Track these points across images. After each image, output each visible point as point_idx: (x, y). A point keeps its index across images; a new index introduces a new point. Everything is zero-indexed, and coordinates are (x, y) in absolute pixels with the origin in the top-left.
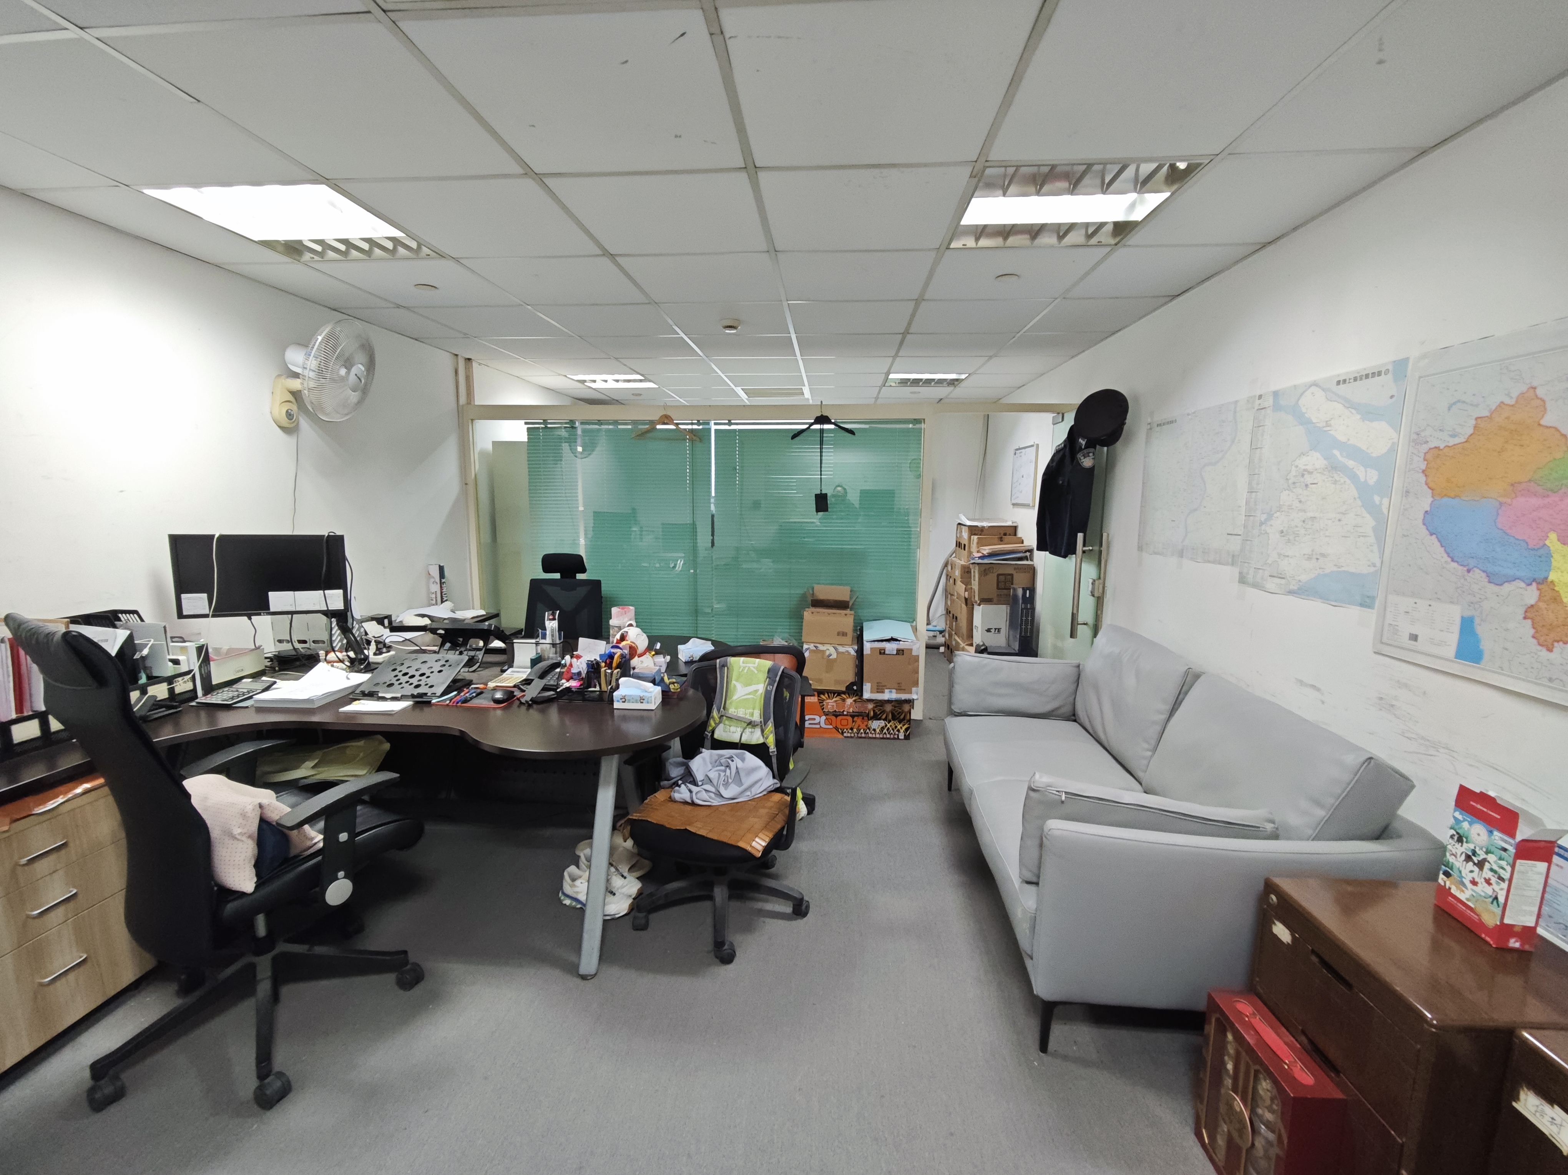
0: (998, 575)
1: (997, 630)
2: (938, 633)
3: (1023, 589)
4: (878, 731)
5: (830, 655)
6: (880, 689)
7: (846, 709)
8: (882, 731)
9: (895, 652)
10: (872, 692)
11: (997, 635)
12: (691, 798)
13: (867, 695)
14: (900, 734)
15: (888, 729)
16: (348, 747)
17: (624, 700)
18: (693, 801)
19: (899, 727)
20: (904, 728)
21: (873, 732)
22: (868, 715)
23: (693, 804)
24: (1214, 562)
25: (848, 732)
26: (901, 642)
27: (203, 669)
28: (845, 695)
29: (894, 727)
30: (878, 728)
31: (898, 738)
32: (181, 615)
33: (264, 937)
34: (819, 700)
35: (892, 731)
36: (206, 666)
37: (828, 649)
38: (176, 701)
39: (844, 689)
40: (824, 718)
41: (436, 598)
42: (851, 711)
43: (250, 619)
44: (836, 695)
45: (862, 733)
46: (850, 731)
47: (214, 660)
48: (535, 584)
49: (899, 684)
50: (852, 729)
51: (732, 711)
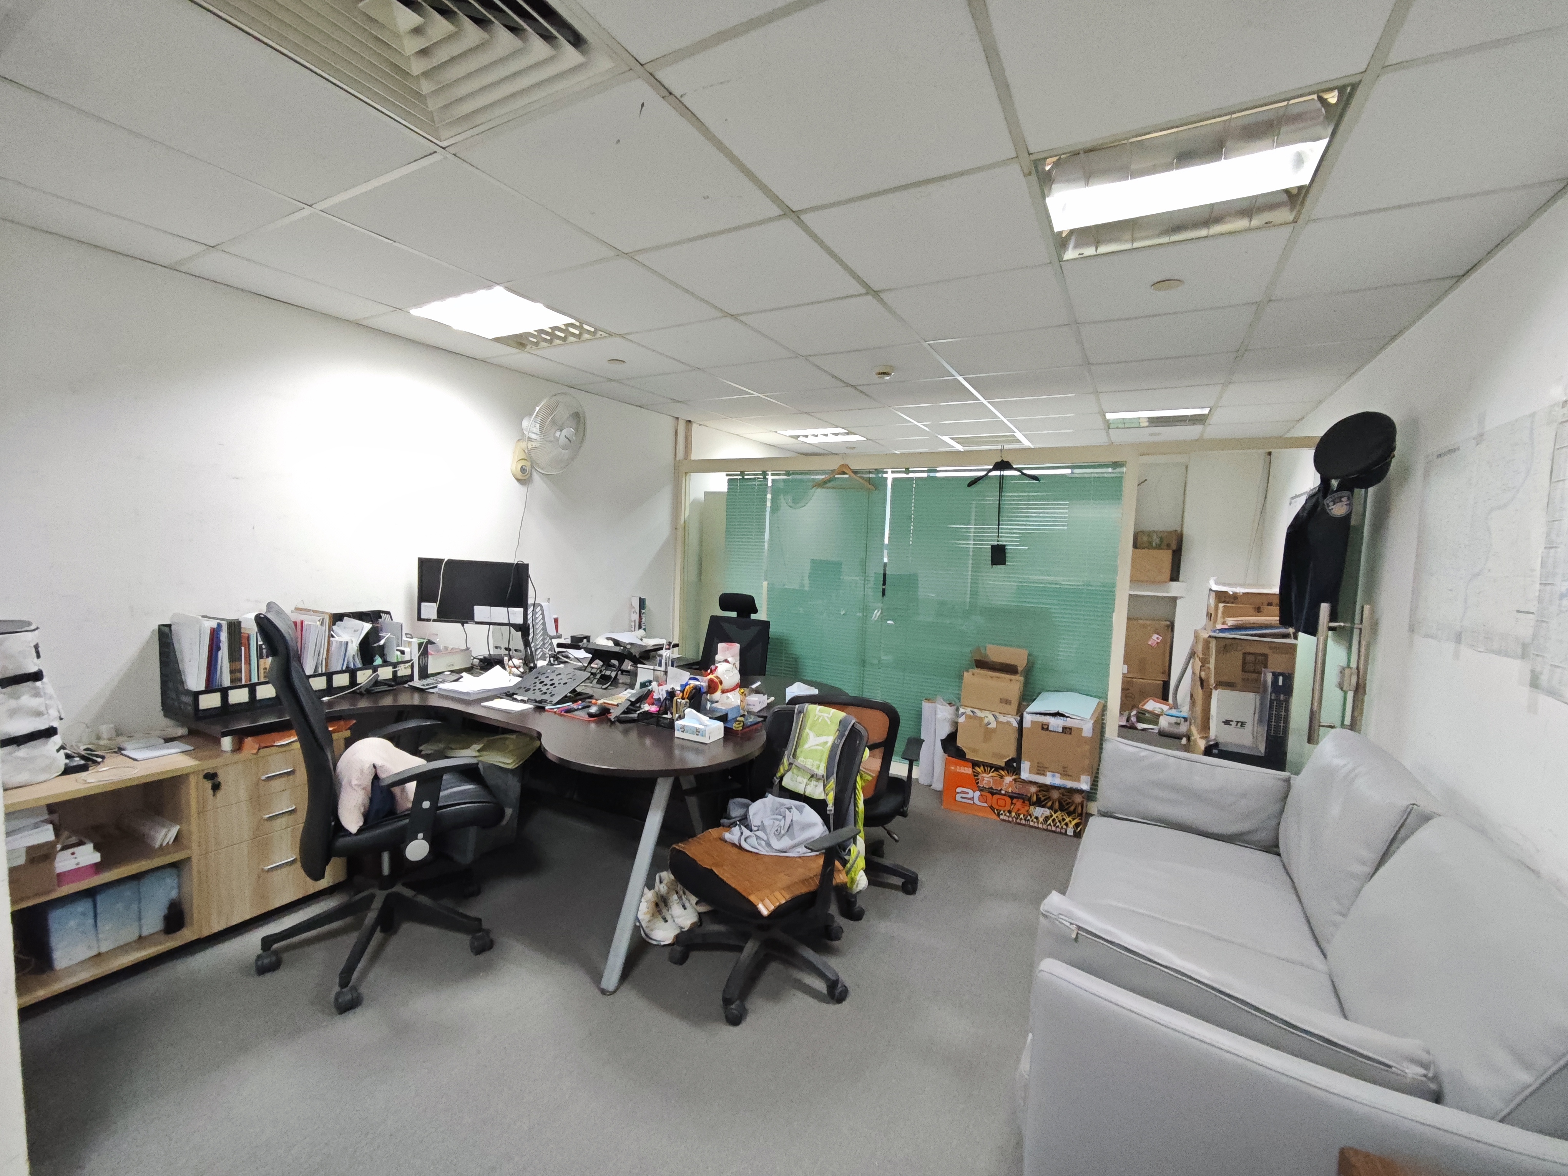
0: (1245, 654)
1: (1239, 724)
2: (1183, 720)
3: (1274, 674)
4: (1041, 820)
5: (989, 724)
6: (1041, 770)
7: (1004, 788)
8: (1047, 821)
9: (1060, 730)
10: (1030, 772)
11: (1241, 730)
12: (740, 841)
13: (1025, 775)
14: (1069, 830)
15: (1054, 820)
16: (507, 739)
17: (683, 730)
18: (740, 844)
19: (1067, 820)
20: (1074, 822)
21: (1035, 820)
22: (1030, 799)
23: (740, 847)
24: (1498, 653)
25: (1005, 815)
26: (1068, 719)
27: (421, 660)
28: (1003, 771)
29: (1061, 818)
30: (1041, 817)
31: (1066, 834)
32: (420, 619)
33: (387, 876)
34: (973, 772)
35: (1058, 824)
36: (425, 658)
37: (987, 717)
38: (397, 681)
39: (1003, 765)
40: (978, 793)
41: (635, 626)
42: (1010, 791)
43: (463, 626)
44: (993, 769)
45: (1021, 819)
46: (1008, 814)
47: (432, 655)
48: (714, 620)
49: (1064, 767)
50: (1010, 812)
51: (801, 760)
